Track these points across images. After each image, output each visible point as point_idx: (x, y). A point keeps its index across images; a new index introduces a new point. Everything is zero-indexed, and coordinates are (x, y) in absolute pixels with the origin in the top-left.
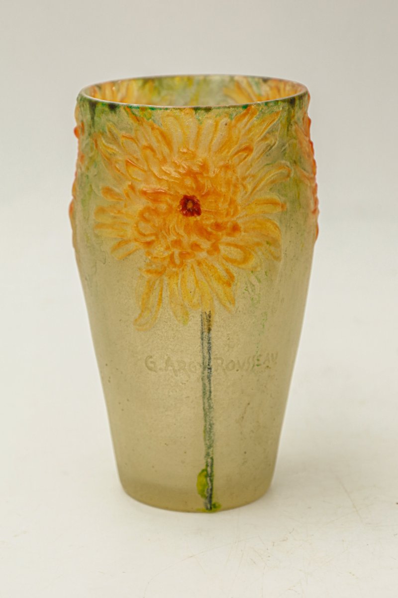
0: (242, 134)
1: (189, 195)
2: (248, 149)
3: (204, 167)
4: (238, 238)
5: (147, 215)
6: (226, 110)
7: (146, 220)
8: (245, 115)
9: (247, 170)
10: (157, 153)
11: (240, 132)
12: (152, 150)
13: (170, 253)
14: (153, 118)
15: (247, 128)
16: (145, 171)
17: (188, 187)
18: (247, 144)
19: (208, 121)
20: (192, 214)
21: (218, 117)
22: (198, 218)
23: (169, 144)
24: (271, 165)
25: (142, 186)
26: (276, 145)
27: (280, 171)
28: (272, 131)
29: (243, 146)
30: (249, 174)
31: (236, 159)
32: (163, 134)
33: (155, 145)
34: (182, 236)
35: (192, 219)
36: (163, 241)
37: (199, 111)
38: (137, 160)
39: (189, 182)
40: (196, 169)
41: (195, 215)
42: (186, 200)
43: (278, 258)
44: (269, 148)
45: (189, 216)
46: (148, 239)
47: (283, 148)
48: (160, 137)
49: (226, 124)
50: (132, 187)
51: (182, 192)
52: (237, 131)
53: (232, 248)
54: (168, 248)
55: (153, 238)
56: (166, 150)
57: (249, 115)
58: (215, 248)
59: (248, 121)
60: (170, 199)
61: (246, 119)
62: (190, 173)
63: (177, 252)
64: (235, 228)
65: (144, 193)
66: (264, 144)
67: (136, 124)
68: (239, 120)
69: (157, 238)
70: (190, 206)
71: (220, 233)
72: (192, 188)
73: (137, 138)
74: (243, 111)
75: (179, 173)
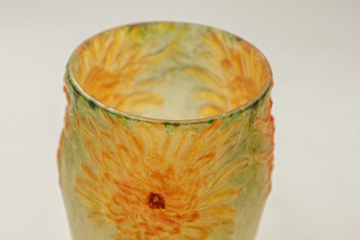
0: (206, 142)
1: (154, 193)
2: (211, 156)
3: (170, 170)
4: (197, 222)
5: (118, 200)
6: (194, 126)
7: (117, 203)
8: (210, 128)
9: (209, 170)
10: (130, 151)
11: (204, 142)
12: (126, 149)
13: (137, 230)
14: (127, 124)
15: (212, 137)
16: (119, 165)
17: (156, 186)
18: (211, 152)
19: (176, 134)
20: (158, 208)
21: (185, 132)
22: (163, 210)
23: (140, 147)
24: (231, 162)
25: (115, 176)
26: (237, 144)
27: (239, 165)
28: (235, 135)
29: (207, 153)
30: (211, 173)
31: (200, 163)
32: (134, 139)
33: (128, 145)
34: (148, 221)
35: (157, 211)
36: (131, 221)
37: (168, 126)
38: (112, 153)
39: (156, 182)
40: (162, 172)
41: (160, 208)
42: (152, 196)
43: (231, 233)
44: (230, 149)
45: (155, 209)
46: (119, 217)
47: (244, 143)
48: (133, 142)
49: (192, 136)
50: (107, 175)
51: (149, 190)
52: (202, 141)
53: (192, 229)
54: (135, 227)
55: (123, 217)
56: (137, 152)
57: (214, 128)
58: (177, 231)
59: (213, 132)
60: (138, 193)
61: (211, 131)
62: (157, 175)
63: (143, 230)
64: (195, 216)
65: (117, 183)
66: (226, 148)
67: (111, 126)
68: (204, 131)
69: (127, 217)
70: (156, 200)
71: (181, 221)
72: (159, 188)
73: (112, 136)
74: (208, 125)
75: (148, 174)
